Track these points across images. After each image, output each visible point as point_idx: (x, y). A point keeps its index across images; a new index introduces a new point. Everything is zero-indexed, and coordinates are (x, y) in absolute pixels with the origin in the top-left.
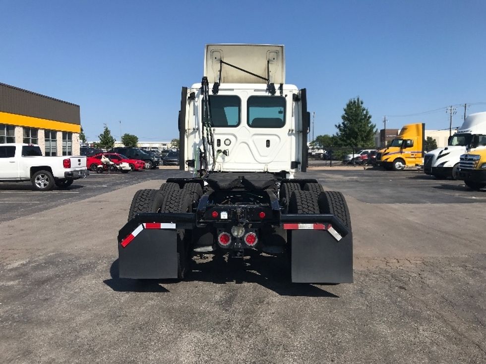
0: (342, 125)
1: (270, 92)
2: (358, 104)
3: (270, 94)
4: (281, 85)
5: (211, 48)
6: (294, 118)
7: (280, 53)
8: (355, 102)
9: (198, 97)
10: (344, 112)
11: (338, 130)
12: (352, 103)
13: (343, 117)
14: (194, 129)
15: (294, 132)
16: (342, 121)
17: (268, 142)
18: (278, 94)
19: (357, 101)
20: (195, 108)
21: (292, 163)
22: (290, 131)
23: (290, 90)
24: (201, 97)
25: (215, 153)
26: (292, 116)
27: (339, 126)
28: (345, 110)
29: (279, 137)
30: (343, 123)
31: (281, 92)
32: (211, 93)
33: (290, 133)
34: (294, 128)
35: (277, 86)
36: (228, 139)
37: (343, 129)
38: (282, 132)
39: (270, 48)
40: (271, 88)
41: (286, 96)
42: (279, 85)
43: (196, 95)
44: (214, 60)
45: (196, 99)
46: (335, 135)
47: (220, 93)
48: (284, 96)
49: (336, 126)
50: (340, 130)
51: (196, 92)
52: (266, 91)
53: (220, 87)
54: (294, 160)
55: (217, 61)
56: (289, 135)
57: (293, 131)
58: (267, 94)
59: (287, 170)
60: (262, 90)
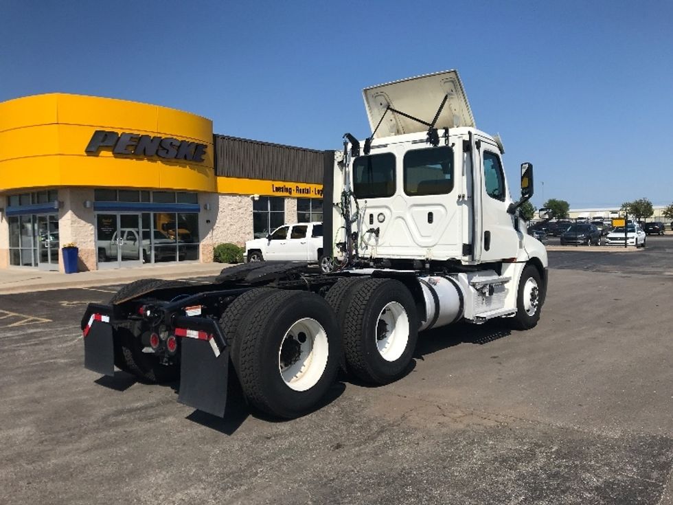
1: (431, 142)
3: (431, 146)
4: (447, 130)
5: (371, 93)
6: (465, 177)
7: (457, 82)
9: (350, 161)
15: (466, 199)
17: (430, 215)
18: (442, 143)
20: (347, 175)
21: (465, 246)
22: (459, 197)
23: (459, 136)
26: (463, 175)
29: (443, 206)
31: (447, 141)
33: (461, 199)
34: (465, 192)
35: (441, 133)
36: (381, 214)
38: (449, 199)
39: (444, 76)
40: (433, 137)
41: (453, 144)
42: (444, 131)
47: (372, 152)
48: (450, 145)
52: (427, 141)
53: (372, 145)
54: (467, 243)
55: (382, 107)
56: (459, 203)
57: (463, 197)
58: (429, 146)
59: (458, 258)
60: (421, 141)
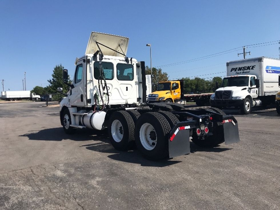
0: (52, 80)
1: (127, 62)
2: (61, 68)
3: (127, 63)
4: (131, 59)
5: (93, 34)
7: (126, 42)
8: (59, 67)
9: (92, 62)
10: (53, 73)
11: (49, 83)
12: (57, 67)
13: (53, 76)
14: (90, 81)
15: (138, 83)
16: (52, 78)
17: (127, 88)
18: (130, 63)
19: (60, 67)
20: (90, 68)
21: (138, 99)
22: (135, 82)
23: (135, 62)
24: (93, 62)
25: (102, 94)
26: (137, 75)
27: (50, 81)
28: (54, 72)
29: (132, 86)
30: (53, 79)
31: (131, 62)
32: (98, 60)
34: (137, 81)
35: (129, 59)
36: (108, 87)
37: (53, 82)
38: (133, 83)
39: (122, 38)
40: (127, 60)
43: (90, 60)
44: (93, 41)
45: (91, 63)
46: (48, 86)
47: (103, 60)
48: (133, 64)
49: (48, 81)
50: (51, 83)
51: (90, 59)
52: (125, 61)
53: (103, 57)
54: (138, 97)
55: (94, 41)
56: (136, 84)
58: (125, 63)
59: (135, 103)
60: (123, 60)
